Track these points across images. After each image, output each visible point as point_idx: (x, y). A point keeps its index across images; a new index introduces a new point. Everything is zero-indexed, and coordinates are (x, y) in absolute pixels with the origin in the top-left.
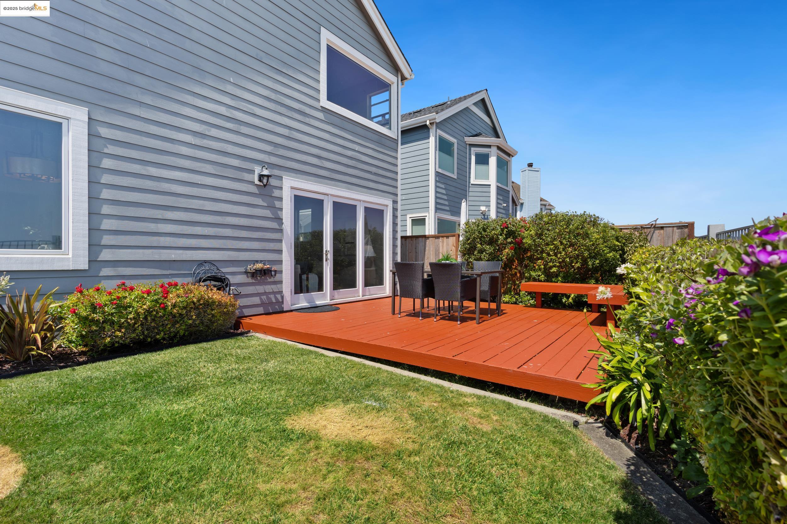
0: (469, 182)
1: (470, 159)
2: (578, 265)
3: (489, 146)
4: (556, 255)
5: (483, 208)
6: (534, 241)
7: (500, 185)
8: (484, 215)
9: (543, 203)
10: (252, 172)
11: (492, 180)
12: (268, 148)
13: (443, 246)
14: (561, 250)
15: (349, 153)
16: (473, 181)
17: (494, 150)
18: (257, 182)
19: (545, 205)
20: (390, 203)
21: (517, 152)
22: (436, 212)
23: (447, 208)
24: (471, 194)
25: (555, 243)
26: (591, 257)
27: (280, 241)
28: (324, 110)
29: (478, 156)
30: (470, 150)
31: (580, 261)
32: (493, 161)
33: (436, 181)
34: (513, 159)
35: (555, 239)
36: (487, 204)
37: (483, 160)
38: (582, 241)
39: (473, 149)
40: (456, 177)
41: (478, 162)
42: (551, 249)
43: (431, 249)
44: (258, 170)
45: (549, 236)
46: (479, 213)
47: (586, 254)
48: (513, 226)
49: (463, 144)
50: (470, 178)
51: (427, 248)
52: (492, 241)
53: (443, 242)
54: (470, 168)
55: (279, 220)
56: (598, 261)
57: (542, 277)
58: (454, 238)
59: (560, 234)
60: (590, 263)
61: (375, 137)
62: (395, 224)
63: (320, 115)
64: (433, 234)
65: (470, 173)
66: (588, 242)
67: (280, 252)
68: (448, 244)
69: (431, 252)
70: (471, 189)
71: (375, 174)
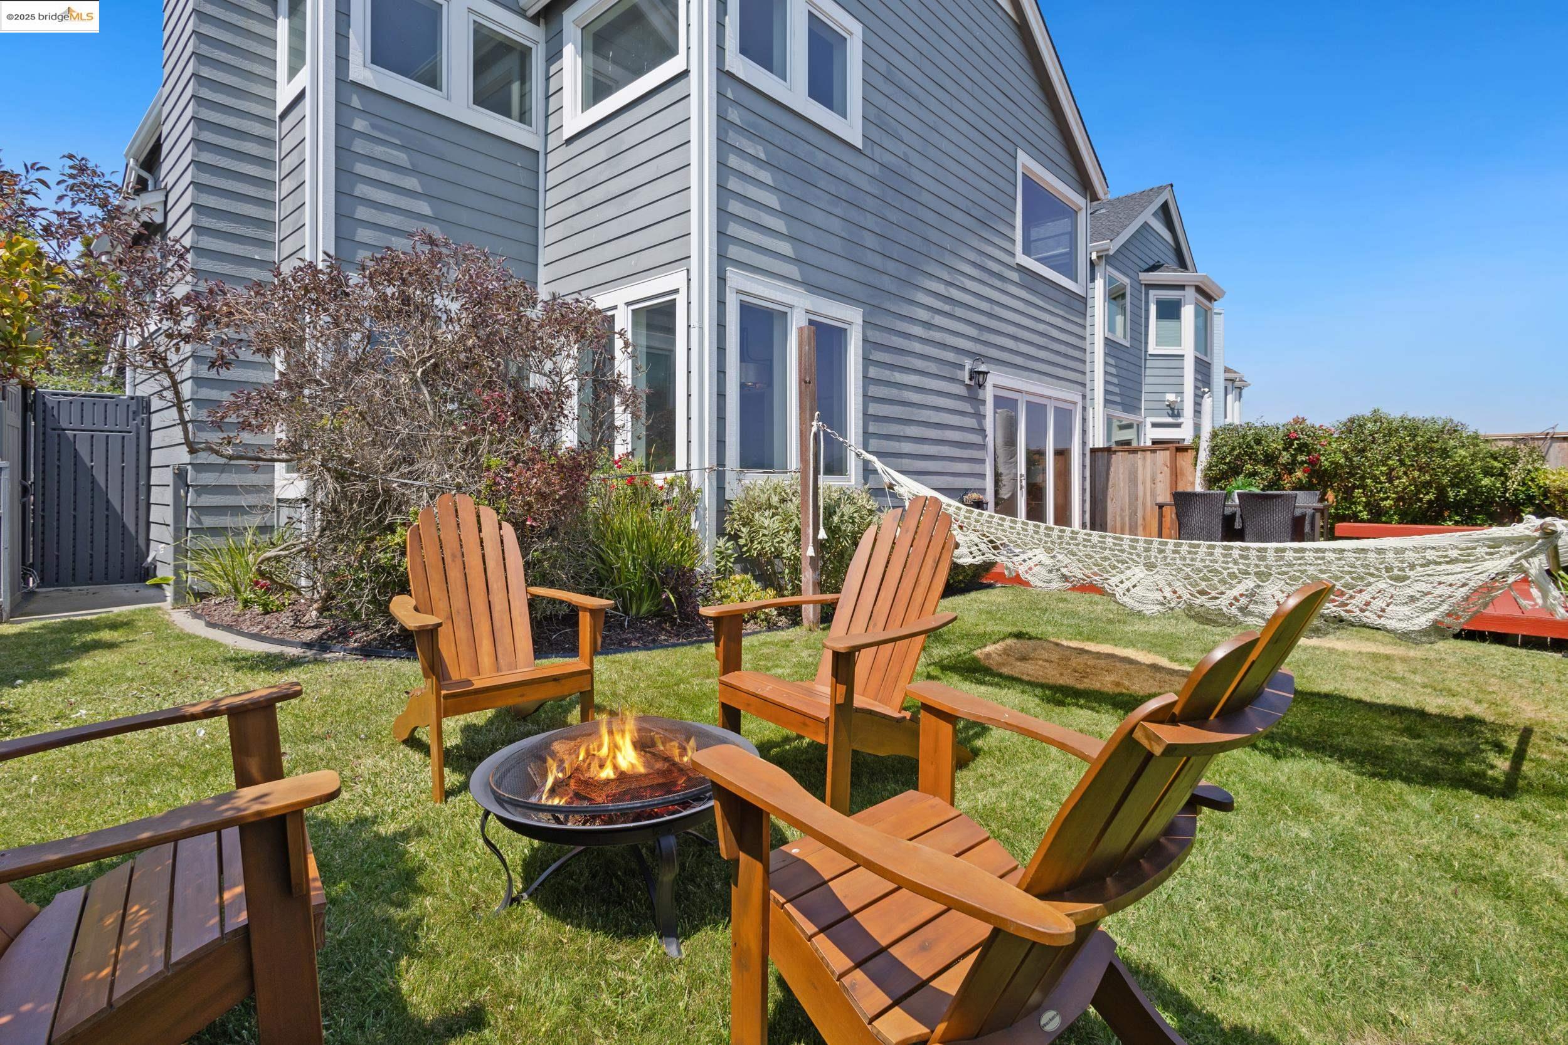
0: (1146, 351)
1: (1147, 311)
2: (1431, 496)
3: (1182, 287)
4: (1390, 481)
5: (1171, 397)
6: (1351, 460)
7: (1199, 355)
8: (1172, 409)
9: (1231, 376)
10: (962, 367)
11: (1187, 348)
12: (972, 332)
13: (1144, 466)
14: (1401, 473)
15: (1041, 327)
16: (1152, 349)
17: (1190, 294)
18: (967, 381)
19: (1233, 381)
20: (1078, 398)
21: (1224, 293)
22: (1105, 407)
23: (1118, 399)
24: (1148, 372)
25: (1390, 462)
26: (1453, 485)
28: (1021, 269)
29: (1160, 304)
30: (1147, 294)
31: (1433, 490)
32: (1188, 312)
33: (1106, 354)
34: (1217, 307)
35: (1389, 458)
36: (1177, 388)
37: (1170, 311)
38: (1438, 460)
39: (1152, 293)
40: (1128, 345)
41: (1161, 316)
42: (1381, 472)
43: (1121, 471)
44: (968, 364)
45: (1376, 452)
46: (1163, 405)
47: (1446, 480)
48: (1309, 436)
49: (1137, 286)
50: (1146, 343)
51: (1112, 469)
52: (1270, 459)
53: (1144, 458)
54: (1147, 326)
55: (982, 431)
56: (1465, 491)
57: (1365, 515)
58: (1168, 452)
59: (1399, 450)
60: (1451, 494)
61: (1062, 298)
62: (1084, 432)
63: (1015, 276)
64: (1101, 446)
65: (1147, 335)
66: (1449, 463)
67: (982, 476)
68: (1154, 463)
69: (1121, 476)
70: (1149, 363)
71: (1066, 356)
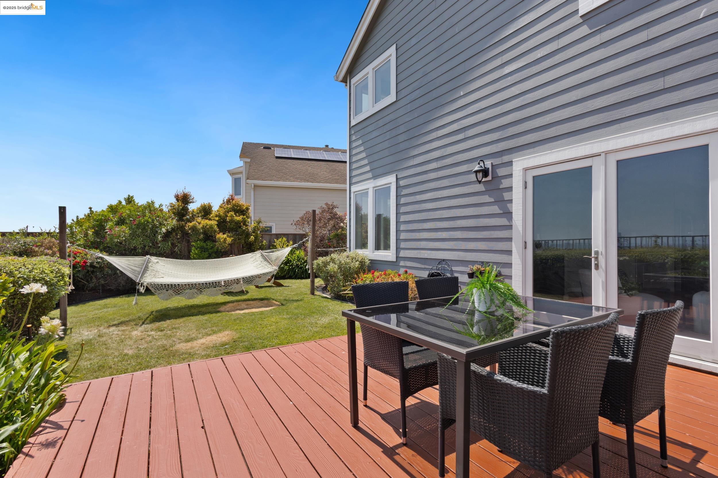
27: (510, 239)
55: (508, 214)
67: (509, 252)
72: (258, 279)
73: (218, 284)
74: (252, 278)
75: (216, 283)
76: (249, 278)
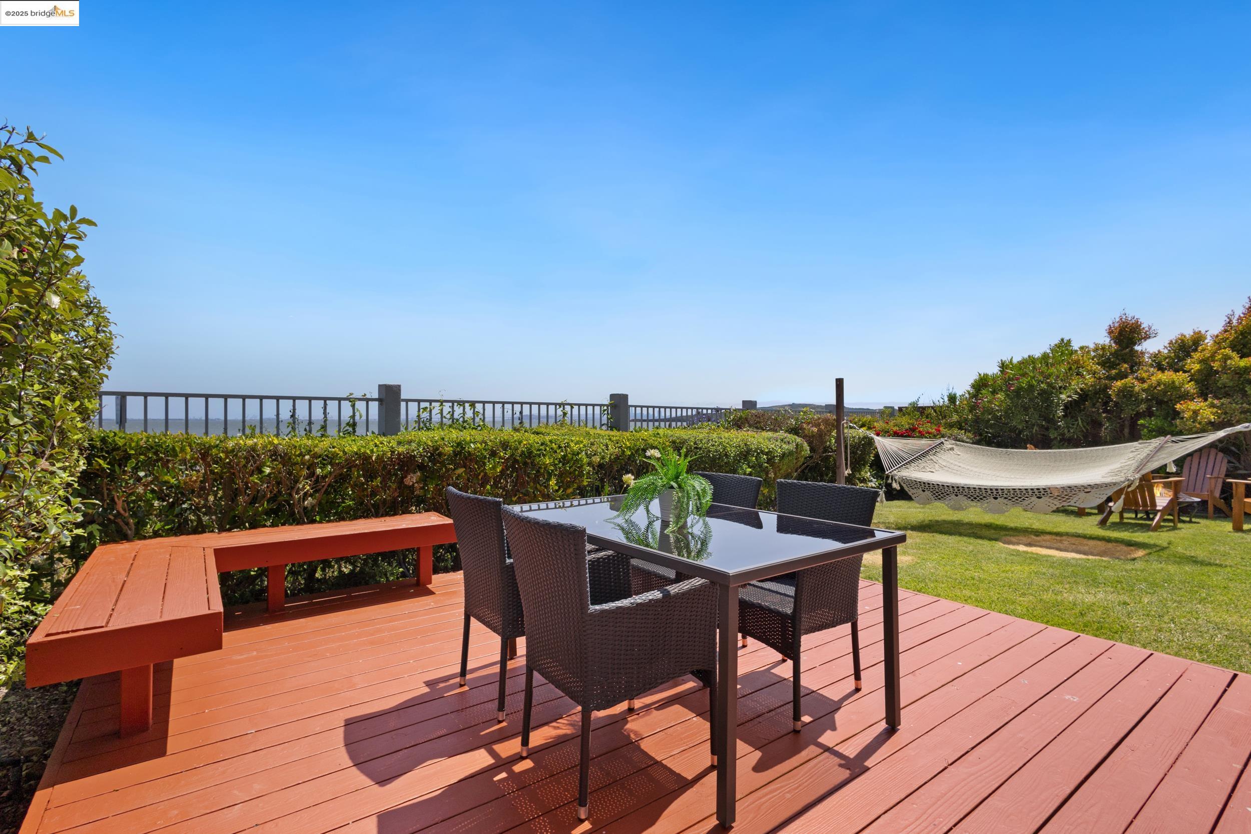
72: (1082, 495)
73: (1000, 493)
74: (1069, 490)
75: (997, 490)
76: (1062, 490)
